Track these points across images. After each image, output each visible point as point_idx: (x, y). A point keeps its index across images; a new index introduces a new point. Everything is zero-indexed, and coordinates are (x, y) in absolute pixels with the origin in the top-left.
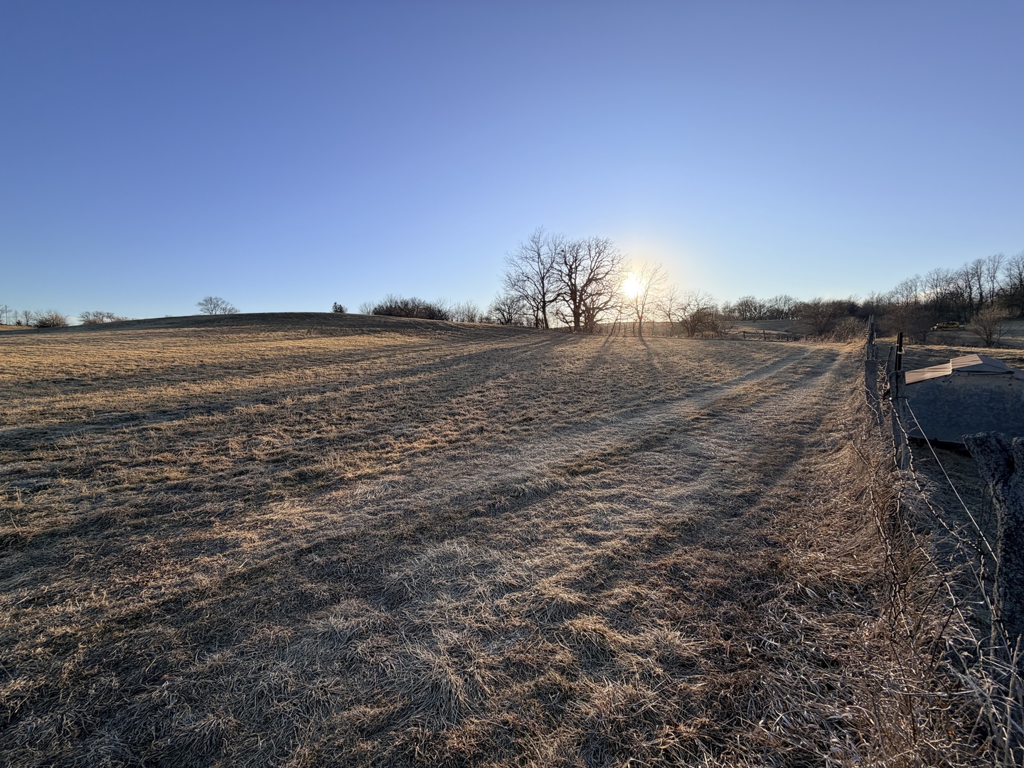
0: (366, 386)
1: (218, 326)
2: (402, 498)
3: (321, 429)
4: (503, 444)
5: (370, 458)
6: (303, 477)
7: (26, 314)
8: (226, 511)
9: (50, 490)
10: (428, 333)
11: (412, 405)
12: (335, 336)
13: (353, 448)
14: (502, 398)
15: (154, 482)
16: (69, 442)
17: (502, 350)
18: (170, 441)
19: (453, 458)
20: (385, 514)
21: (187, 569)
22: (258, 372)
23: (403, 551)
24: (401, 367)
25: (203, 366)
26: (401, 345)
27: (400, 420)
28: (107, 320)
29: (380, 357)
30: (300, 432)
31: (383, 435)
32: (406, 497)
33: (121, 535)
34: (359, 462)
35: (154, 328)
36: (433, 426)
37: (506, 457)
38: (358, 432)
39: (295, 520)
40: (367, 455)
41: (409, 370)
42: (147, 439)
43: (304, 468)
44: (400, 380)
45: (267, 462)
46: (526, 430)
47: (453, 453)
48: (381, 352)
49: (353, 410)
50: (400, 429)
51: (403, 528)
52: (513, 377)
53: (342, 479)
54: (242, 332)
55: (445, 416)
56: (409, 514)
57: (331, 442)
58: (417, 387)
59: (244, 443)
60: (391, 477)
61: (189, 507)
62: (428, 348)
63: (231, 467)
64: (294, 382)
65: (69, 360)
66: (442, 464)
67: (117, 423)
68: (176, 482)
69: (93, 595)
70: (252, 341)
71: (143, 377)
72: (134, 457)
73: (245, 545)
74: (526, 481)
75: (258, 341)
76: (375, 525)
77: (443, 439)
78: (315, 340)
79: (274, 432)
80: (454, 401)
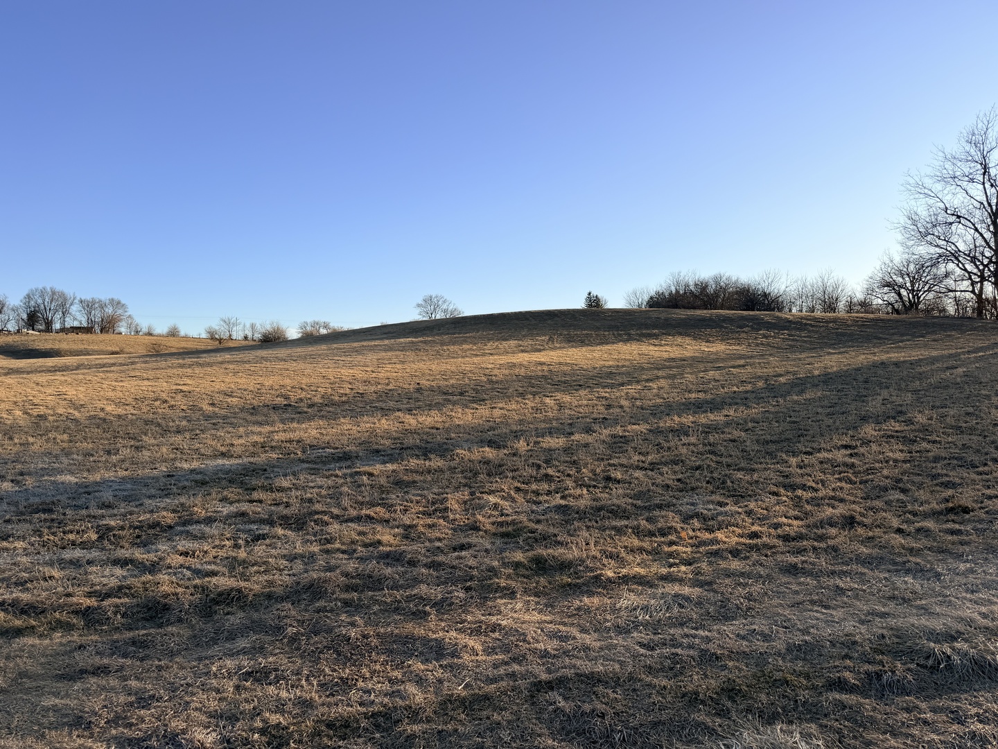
0: (634, 427)
1: (438, 335)
2: (696, 629)
3: (566, 492)
4: (900, 554)
5: (641, 550)
6: (540, 566)
7: (253, 326)
8: (444, 600)
9: (268, 541)
10: (744, 335)
11: (713, 465)
12: (588, 345)
13: (614, 528)
14: (896, 461)
15: (366, 545)
16: (285, 483)
17: (896, 364)
18: (383, 492)
19: (792, 570)
20: (667, 651)
21: (397, 674)
22: (484, 400)
23: (698, 724)
24: (693, 395)
25: (419, 390)
26: (693, 358)
27: (693, 489)
28: (323, 331)
29: (658, 378)
30: (537, 493)
31: (663, 513)
32: (703, 627)
33: (332, 611)
34: (623, 554)
35: (369, 340)
36: (752, 505)
37: (906, 582)
38: (621, 502)
39: (531, 632)
40: (636, 542)
41: (707, 402)
42: (359, 486)
43: (543, 552)
44: (691, 418)
45: (495, 534)
46: (953, 532)
47: (792, 559)
48: (659, 369)
49: (614, 465)
50: (693, 504)
51: (696, 681)
52: (921, 419)
53: (597, 577)
54: (465, 342)
55: (775, 489)
56: (708, 659)
57: (582, 515)
58: (723, 432)
59: (465, 503)
60: (676, 588)
61: (402, 587)
62: (742, 362)
63: (450, 536)
64: (529, 417)
65: (288, 381)
66: (769, 578)
67: (329, 462)
68: (388, 549)
69: (303, 682)
70: (477, 355)
71: (356, 405)
72: (345, 509)
73: (466, 656)
74: (954, 639)
75: (484, 355)
76: (650, 667)
77: (772, 531)
78: (559, 352)
79: (502, 490)
80: (793, 461)
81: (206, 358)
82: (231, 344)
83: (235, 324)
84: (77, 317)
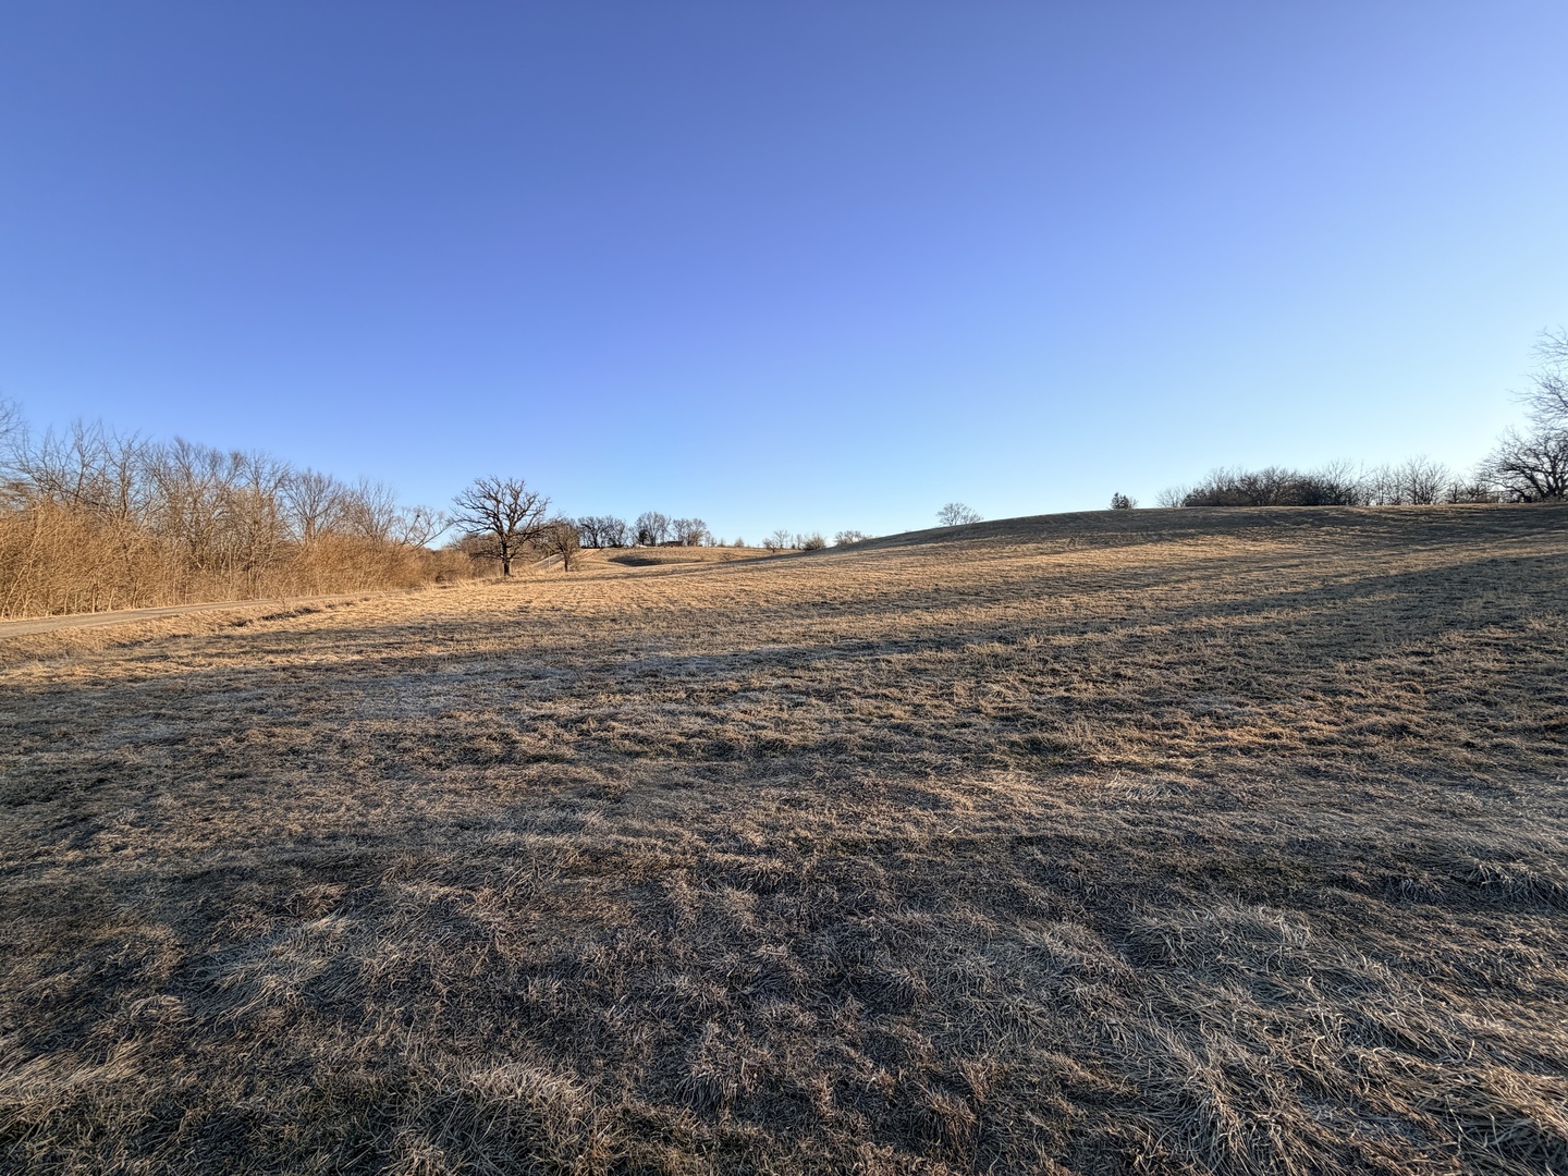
0: (1154, 627)
1: (957, 540)
2: (1187, 814)
3: (1072, 686)
4: (1461, 769)
5: (1140, 740)
6: (1036, 747)
7: (799, 537)
8: (942, 765)
9: (804, 708)
10: (1302, 533)
11: (1239, 666)
12: (1112, 546)
13: (1115, 720)
14: (1487, 671)
15: (880, 717)
16: (819, 665)
17: (1514, 562)
18: (898, 676)
19: (1313, 773)
20: (1150, 828)
21: (900, 815)
22: (998, 600)
23: (1172, 893)
24: (1229, 597)
25: (937, 591)
26: (1234, 558)
27: (1211, 689)
28: (855, 540)
29: (1190, 579)
30: (1042, 685)
31: (1171, 709)
32: (1195, 813)
33: (850, 763)
34: (1120, 742)
36: (1278, 707)
37: (1462, 798)
38: (1128, 698)
39: (1018, 798)
40: (1136, 733)
41: (1245, 604)
42: (878, 670)
43: (1037, 734)
44: (1223, 620)
45: (995, 717)
46: (1547, 752)
47: (1315, 762)
48: (1192, 570)
49: (1126, 663)
50: (1207, 703)
51: (1177, 857)
53: (1090, 760)
54: (984, 546)
55: (1311, 693)
56: (1193, 840)
57: (1083, 706)
58: (1258, 635)
59: (971, 689)
60: (1172, 776)
61: (907, 751)
62: (1296, 562)
63: (953, 716)
64: (1043, 616)
65: (825, 583)
66: (1283, 777)
67: (855, 650)
68: (899, 721)
69: (826, 812)
70: (994, 558)
71: (879, 603)
72: (866, 688)
73: (957, 809)
74: (1511, 859)
75: (1001, 558)
76: (1131, 840)
77: (1296, 734)
78: (1080, 554)
79: (1007, 681)
80: (1342, 666)
81: (763, 565)
82: (782, 553)
83: (785, 536)
84: (672, 534)
